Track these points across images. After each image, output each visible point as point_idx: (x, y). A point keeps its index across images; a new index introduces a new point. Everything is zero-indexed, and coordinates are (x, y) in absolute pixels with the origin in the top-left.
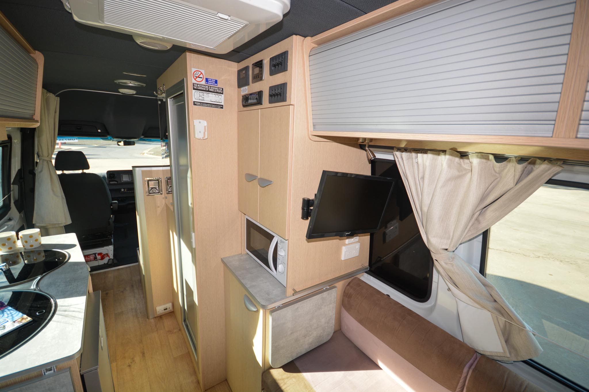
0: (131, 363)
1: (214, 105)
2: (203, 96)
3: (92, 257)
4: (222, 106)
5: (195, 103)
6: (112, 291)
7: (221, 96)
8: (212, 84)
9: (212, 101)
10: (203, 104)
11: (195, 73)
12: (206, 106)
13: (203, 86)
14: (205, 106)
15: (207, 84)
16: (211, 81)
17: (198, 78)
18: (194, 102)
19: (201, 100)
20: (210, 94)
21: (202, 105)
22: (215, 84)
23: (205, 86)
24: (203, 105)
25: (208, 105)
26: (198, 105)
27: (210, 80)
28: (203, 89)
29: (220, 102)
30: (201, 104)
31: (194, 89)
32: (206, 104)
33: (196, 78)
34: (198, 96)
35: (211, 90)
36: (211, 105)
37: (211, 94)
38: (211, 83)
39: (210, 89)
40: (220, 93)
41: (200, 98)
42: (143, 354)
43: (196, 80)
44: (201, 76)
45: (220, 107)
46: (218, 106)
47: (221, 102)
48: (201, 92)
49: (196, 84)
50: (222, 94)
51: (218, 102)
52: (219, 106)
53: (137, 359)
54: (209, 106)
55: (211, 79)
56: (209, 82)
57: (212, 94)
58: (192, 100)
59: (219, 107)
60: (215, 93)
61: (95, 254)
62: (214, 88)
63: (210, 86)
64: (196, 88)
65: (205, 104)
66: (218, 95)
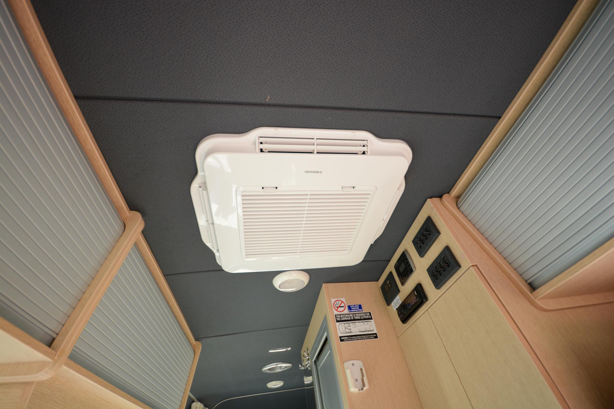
1: (365, 336)
2: (349, 328)
4: (375, 335)
5: (342, 338)
7: (371, 322)
8: (356, 310)
9: (361, 332)
10: (352, 337)
11: (335, 303)
12: (356, 339)
13: (347, 316)
14: (354, 339)
15: (351, 312)
16: (355, 307)
17: (340, 308)
18: (340, 337)
19: (348, 333)
20: (356, 322)
21: (350, 339)
22: (360, 310)
23: (349, 315)
24: (352, 339)
25: (357, 337)
26: (346, 340)
27: (353, 307)
28: (347, 319)
29: (371, 329)
30: (349, 338)
31: (338, 321)
32: (355, 337)
33: (337, 309)
34: (344, 328)
35: (357, 318)
36: (361, 337)
37: (358, 322)
38: (355, 310)
39: (356, 316)
40: (368, 319)
41: (347, 330)
43: (338, 310)
44: (343, 305)
45: (374, 337)
46: (370, 336)
47: (373, 330)
48: (346, 323)
49: (338, 315)
50: (371, 319)
51: (369, 331)
52: (371, 335)
54: (360, 339)
55: (354, 305)
56: (353, 309)
57: (360, 322)
58: (338, 335)
59: (372, 337)
60: (362, 320)
62: (360, 315)
63: (355, 314)
64: (339, 319)
65: (354, 337)
66: (366, 322)
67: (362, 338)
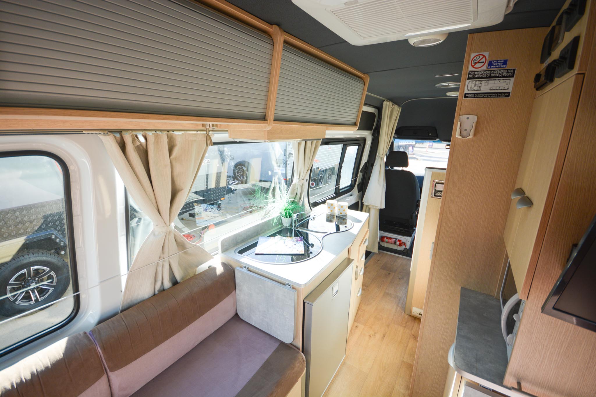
0: (373, 335)
1: (493, 95)
2: (480, 85)
3: (393, 241)
4: (508, 94)
5: (467, 95)
6: (394, 274)
7: (510, 80)
8: (498, 66)
9: (492, 90)
10: (478, 95)
11: (475, 58)
13: (482, 73)
14: (480, 97)
15: (490, 68)
16: (498, 63)
17: (477, 64)
18: (466, 94)
19: (476, 90)
20: (491, 80)
21: (476, 97)
22: (503, 66)
23: (485, 72)
24: (478, 97)
25: (484, 95)
26: (471, 97)
27: (495, 63)
28: (482, 76)
29: (506, 88)
30: (474, 95)
31: (469, 78)
32: (482, 95)
33: (474, 65)
34: (473, 85)
35: (494, 75)
37: (494, 80)
38: (496, 66)
39: (494, 73)
40: (509, 76)
41: (476, 88)
42: (384, 336)
43: (475, 66)
44: (484, 60)
45: (504, 96)
46: (500, 94)
47: (508, 89)
48: (478, 81)
49: (473, 72)
50: (513, 76)
51: (501, 89)
52: (502, 94)
53: (378, 336)
54: (487, 96)
55: (498, 61)
56: (494, 65)
57: (495, 80)
58: (464, 92)
59: (502, 96)
60: (501, 77)
61: (396, 239)
62: (499, 72)
63: (494, 70)
64: (472, 76)
65: (480, 95)
66: (504, 80)
67: (490, 96)
